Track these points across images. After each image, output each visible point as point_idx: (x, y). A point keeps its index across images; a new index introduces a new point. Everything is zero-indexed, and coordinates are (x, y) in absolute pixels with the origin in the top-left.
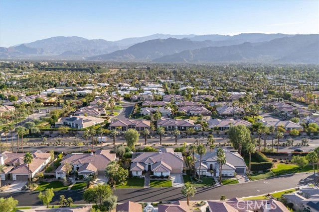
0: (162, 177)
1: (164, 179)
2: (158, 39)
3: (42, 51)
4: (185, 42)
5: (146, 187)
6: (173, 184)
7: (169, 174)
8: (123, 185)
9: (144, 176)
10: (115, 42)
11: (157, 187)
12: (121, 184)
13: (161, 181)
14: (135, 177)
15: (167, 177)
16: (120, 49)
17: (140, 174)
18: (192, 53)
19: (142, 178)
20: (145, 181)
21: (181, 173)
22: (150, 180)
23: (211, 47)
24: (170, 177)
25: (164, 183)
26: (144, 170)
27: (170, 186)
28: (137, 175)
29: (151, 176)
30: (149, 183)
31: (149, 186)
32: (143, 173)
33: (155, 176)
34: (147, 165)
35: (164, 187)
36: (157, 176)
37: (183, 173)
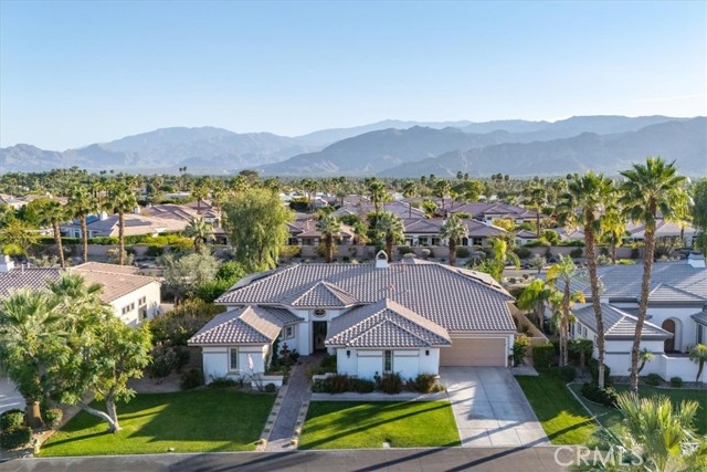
0: (390, 383)
1: (404, 396)
3: (136, 157)
4: (450, 134)
5: (276, 447)
6: (465, 429)
7: (430, 363)
8: (112, 430)
9: (278, 381)
10: (296, 139)
12: (103, 427)
13: (382, 406)
15: (423, 384)
16: (307, 152)
17: (253, 364)
18: (464, 158)
19: (260, 388)
20: (276, 409)
21: (506, 365)
22: (312, 403)
23: (507, 144)
24: (438, 383)
25: (399, 421)
26: (285, 347)
27: (447, 442)
28: (233, 370)
29: (321, 380)
30: (299, 424)
31: (296, 441)
32: (270, 362)
33: (346, 376)
34: (306, 320)
35: (401, 446)
36: (360, 377)
37: (516, 366)
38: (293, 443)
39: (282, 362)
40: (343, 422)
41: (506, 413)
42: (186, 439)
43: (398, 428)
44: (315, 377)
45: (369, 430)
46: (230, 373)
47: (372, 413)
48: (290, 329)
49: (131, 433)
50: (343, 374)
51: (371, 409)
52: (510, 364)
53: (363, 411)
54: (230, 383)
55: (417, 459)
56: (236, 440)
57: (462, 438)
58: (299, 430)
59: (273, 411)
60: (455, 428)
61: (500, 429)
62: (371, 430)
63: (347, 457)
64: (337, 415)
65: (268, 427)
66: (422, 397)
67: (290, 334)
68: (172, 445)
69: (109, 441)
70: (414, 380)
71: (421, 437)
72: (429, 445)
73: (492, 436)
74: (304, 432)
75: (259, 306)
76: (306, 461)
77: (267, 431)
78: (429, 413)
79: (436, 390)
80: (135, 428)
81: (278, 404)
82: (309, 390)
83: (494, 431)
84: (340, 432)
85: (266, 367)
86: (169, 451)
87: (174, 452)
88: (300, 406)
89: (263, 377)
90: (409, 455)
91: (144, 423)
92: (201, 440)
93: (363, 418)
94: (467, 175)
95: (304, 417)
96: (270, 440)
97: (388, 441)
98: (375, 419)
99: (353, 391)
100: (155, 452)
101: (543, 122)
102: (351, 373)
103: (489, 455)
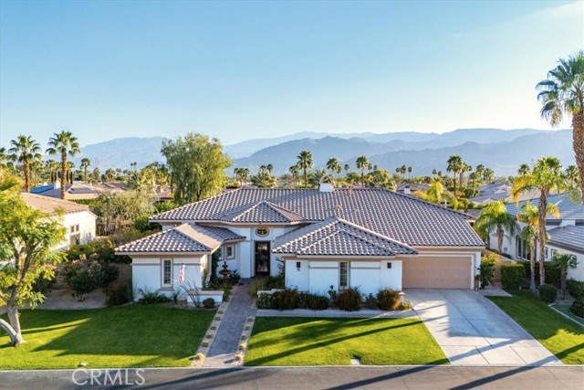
0: (348, 300)
1: (365, 313)
2: (306, 140)
5: (217, 363)
6: (449, 346)
8: (14, 343)
9: (217, 296)
11: (316, 357)
12: (3, 339)
13: (340, 323)
14: (152, 300)
15: (385, 300)
17: (189, 278)
19: (197, 304)
20: (216, 324)
21: (472, 286)
22: (257, 318)
23: (404, 151)
24: (402, 300)
25: (366, 337)
26: (225, 266)
27: (432, 360)
28: (167, 285)
29: (268, 295)
30: (244, 338)
31: (241, 355)
32: (208, 279)
33: (295, 291)
34: (248, 239)
35: (373, 363)
36: (313, 292)
37: (483, 286)
38: (238, 359)
39: (221, 281)
40: (298, 337)
41: (492, 330)
42: (103, 354)
43: (367, 345)
44: (259, 292)
45: (331, 346)
46: (162, 289)
47: (330, 329)
48: (230, 249)
49: (37, 346)
50: (292, 288)
51: (329, 325)
52: (476, 286)
53: (320, 326)
54: (162, 300)
55: (399, 378)
56: (166, 355)
57: (448, 356)
58: (244, 345)
59: (212, 325)
60: (436, 344)
61: (492, 347)
62: (333, 346)
63: (309, 375)
64: (290, 330)
65: (205, 341)
66: (386, 314)
67: (230, 254)
68: (84, 359)
69: (6, 355)
70: (374, 296)
71: (397, 353)
72: (409, 363)
73: (484, 353)
74: (250, 347)
75: (197, 224)
76: (256, 378)
77: (206, 345)
78: (399, 329)
79: (401, 308)
80: (42, 342)
81: (218, 319)
82: (253, 306)
83: (485, 349)
84: (296, 347)
85: (204, 283)
86: (80, 366)
87: (87, 367)
88: (244, 322)
89: (200, 292)
90: (387, 373)
91: (55, 336)
92: (123, 354)
93: (322, 333)
94: (375, 166)
95: (250, 332)
96: (209, 355)
97: (357, 357)
98: (336, 334)
99: (305, 307)
100: (62, 368)
101: (433, 133)
102: (302, 288)
103: (491, 374)
